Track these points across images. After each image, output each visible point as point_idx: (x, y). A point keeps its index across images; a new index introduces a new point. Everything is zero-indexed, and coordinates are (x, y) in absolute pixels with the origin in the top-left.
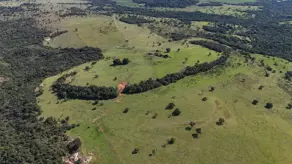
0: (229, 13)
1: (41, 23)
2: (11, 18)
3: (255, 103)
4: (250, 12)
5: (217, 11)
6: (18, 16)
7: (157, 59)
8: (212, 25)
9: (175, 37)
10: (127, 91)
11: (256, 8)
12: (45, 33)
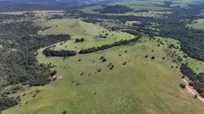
0: (153, 15)
1: (36, 23)
2: (18, 21)
3: (146, 57)
4: (165, 15)
5: (144, 15)
6: (22, 20)
7: (99, 39)
8: (139, 22)
9: (113, 29)
10: (81, 52)
11: (170, 13)
12: (39, 28)
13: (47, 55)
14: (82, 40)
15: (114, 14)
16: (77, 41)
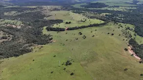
0: (122, 10)
1: (43, 13)
2: (33, 11)
3: (109, 33)
4: (130, 10)
5: (115, 9)
6: (35, 11)
8: (110, 14)
9: (91, 18)
10: (68, 29)
12: (44, 16)
13: (48, 30)
14: (70, 23)
15: (94, 9)
16: (67, 23)
